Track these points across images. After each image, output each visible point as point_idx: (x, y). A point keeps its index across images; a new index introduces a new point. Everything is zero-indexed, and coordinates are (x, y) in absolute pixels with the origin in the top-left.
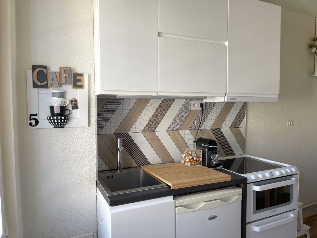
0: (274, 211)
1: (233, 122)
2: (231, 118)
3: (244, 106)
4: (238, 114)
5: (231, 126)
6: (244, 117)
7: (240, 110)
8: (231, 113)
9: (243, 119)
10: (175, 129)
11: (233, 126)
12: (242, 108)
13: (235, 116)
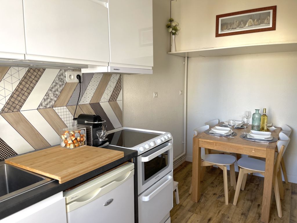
0: (157, 177)
1: (111, 96)
2: (109, 92)
3: (120, 79)
4: (115, 87)
5: (109, 100)
6: (121, 90)
7: (117, 83)
8: (108, 86)
9: (120, 92)
10: (48, 106)
11: (111, 99)
12: (118, 81)
13: (112, 89)
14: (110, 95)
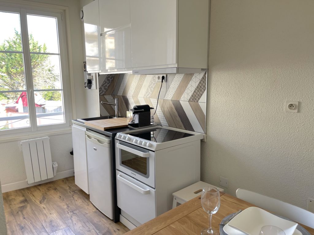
0: (134, 174)
1: (192, 96)
2: (189, 91)
3: (205, 78)
4: (197, 87)
5: (190, 100)
6: (205, 90)
7: (200, 82)
8: (189, 86)
9: (203, 93)
10: (148, 97)
11: (191, 100)
12: (201, 80)
13: (193, 89)
14: (191, 94)
